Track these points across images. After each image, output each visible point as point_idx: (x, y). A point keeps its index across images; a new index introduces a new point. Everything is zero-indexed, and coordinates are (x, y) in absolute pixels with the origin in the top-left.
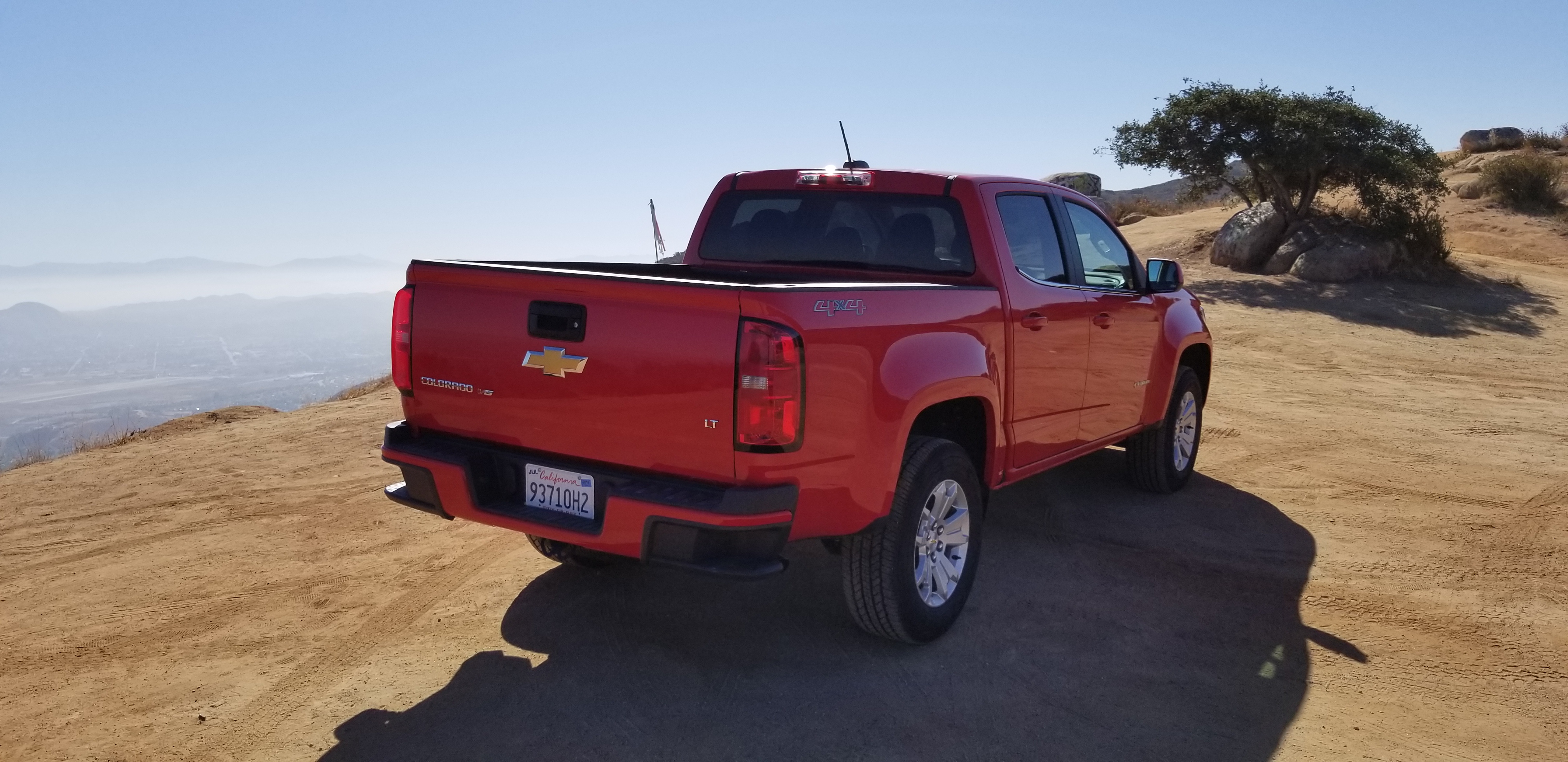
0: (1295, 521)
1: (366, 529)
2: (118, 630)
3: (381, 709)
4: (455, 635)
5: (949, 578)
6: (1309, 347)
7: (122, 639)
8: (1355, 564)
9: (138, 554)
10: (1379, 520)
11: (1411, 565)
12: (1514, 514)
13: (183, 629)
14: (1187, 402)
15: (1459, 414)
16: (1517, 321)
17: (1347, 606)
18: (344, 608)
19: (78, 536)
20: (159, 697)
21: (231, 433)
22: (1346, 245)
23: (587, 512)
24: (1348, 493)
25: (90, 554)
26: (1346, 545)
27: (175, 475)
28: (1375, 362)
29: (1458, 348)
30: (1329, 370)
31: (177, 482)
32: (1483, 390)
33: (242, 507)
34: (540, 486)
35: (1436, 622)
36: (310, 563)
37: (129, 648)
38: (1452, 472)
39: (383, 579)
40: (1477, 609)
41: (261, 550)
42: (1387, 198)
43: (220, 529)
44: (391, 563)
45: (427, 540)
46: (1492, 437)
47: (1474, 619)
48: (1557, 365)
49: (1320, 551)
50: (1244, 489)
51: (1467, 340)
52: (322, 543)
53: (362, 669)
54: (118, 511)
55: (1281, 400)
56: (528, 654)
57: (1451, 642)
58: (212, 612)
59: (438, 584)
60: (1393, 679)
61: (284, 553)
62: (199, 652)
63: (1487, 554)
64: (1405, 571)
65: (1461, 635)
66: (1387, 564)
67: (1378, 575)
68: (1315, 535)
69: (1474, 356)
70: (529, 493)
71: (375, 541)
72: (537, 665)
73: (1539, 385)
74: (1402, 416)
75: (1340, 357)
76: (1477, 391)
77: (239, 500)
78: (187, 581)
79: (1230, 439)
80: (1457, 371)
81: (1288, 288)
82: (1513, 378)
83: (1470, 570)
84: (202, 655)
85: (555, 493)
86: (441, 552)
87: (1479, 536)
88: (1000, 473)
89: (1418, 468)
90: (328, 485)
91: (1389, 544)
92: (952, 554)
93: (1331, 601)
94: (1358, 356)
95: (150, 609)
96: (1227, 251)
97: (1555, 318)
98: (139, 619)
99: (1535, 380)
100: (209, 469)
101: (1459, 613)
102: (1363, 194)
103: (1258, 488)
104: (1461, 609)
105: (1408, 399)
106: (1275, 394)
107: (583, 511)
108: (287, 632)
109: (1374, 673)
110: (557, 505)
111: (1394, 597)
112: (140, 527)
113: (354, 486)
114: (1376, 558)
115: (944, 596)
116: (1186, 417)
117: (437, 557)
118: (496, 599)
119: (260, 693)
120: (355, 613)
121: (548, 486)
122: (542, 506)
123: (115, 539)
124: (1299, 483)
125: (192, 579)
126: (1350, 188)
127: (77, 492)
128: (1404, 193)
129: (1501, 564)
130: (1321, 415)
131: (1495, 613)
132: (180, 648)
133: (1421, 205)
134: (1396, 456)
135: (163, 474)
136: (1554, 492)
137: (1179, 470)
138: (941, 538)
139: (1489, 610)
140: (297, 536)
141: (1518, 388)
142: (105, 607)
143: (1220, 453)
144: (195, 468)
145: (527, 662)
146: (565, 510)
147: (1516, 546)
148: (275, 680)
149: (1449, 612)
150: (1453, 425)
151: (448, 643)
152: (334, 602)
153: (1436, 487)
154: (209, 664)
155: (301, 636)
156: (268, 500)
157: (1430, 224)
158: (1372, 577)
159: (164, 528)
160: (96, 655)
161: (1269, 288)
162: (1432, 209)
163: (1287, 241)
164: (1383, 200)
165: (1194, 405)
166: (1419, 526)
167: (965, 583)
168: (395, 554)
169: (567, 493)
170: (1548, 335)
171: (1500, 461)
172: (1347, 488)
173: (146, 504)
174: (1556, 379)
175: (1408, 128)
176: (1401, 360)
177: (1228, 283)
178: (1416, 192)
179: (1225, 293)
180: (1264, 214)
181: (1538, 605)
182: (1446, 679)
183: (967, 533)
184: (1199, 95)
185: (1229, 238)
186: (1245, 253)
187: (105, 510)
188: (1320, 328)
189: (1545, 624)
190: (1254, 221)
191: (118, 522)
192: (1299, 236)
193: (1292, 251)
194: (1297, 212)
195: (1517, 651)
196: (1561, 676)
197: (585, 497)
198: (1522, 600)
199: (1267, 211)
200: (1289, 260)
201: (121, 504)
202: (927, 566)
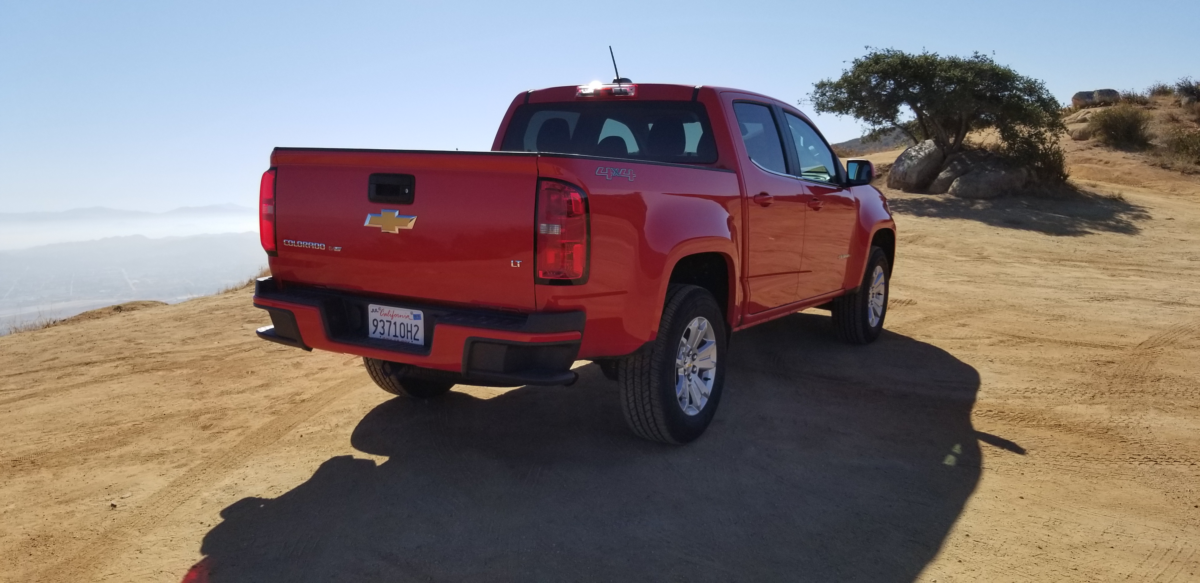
0: (962, 361)
1: (242, 377)
2: (45, 449)
3: (257, 497)
4: (314, 445)
5: (702, 395)
6: (965, 244)
7: (48, 454)
8: (1011, 389)
9: (61, 397)
10: (1027, 359)
11: (1054, 389)
12: (1129, 354)
13: (97, 447)
14: (878, 273)
15: (1082, 288)
16: (1121, 224)
17: (1007, 417)
18: (225, 430)
19: (13, 386)
20: (78, 493)
21: (133, 317)
22: (990, 171)
23: (418, 340)
24: (1002, 342)
25: (22, 398)
26: (1003, 376)
27: (89, 345)
28: (1016, 254)
29: (1078, 243)
30: (981, 260)
31: (90, 350)
32: (1099, 272)
33: (143, 364)
34: (381, 321)
35: (1076, 427)
36: (197, 401)
37: (54, 460)
38: (1080, 327)
39: (255, 410)
40: (1106, 417)
41: (158, 392)
42: (1021, 134)
43: (124, 380)
44: (261, 399)
45: (290, 384)
46: (1108, 303)
47: (1104, 424)
48: (1153, 255)
49: (983, 381)
50: (922, 340)
51: (1084, 238)
52: (207, 387)
53: (241, 471)
54: (43, 370)
55: (947, 281)
56: (373, 457)
57: (1088, 439)
58: (120, 435)
59: (299, 412)
60: (1046, 465)
61: (177, 394)
62: (111, 461)
63: (1111, 381)
64: (1049, 393)
65: (1096, 434)
66: (1036, 388)
67: (1029, 396)
68: (979, 370)
69: (1091, 249)
70: (371, 328)
71: (248, 385)
72: (380, 464)
73: (1140, 268)
74: (1039, 289)
75: (989, 250)
76: (1094, 272)
77: (140, 360)
78: (100, 414)
79: (909, 306)
80: (1078, 259)
81: (948, 203)
82: (1121, 264)
83: (1099, 392)
84: (113, 464)
85: (393, 326)
86: (301, 391)
87: (1104, 369)
88: (739, 317)
89: (1054, 324)
90: (209, 349)
91: (1035, 375)
92: (703, 377)
93: (995, 414)
94: (1003, 250)
95: (71, 433)
96: (899, 178)
97: (1149, 222)
98: (62, 441)
99: (1137, 265)
100: (115, 341)
101: (1093, 420)
102: (1002, 132)
103: (933, 340)
104: (1095, 417)
105: (1043, 278)
106: (942, 276)
107: (415, 339)
108: (180, 447)
109: (1031, 461)
110: (394, 336)
111: (1043, 410)
112: (62, 380)
113: (232, 348)
114: (1027, 385)
115: (698, 408)
116: (877, 286)
117: (298, 394)
118: (346, 421)
119: (160, 488)
120: (234, 433)
121: (387, 321)
122: (382, 337)
123: (41, 388)
124: (963, 336)
125: (103, 412)
126: (993, 129)
127: (11, 358)
128: (1033, 131)
129: (1122, 388)
130: (978, 290)
131: (1120, 419)
132: (95, 459)
133: (1046, 140)
134: (1036, 316)
135: (79, 344)
136: (1158, 339)
137: (873, 326)
138: (695, 363)
139: (1116, 418)
140: (186, 383)
141: (1125, 270)
142: (35, 433)
143: (902, 316)
144: (104, 340)
145: (372, 462)
146: (400, 339)
147: (1132, 376)
148: (171, 479)
149: (1085, 420)
150: (1078, 295)
151: (309, 451)
152: (217, 426)
153: (1068, 337)
154: (118, 470)
155: (192, 450)
156: (163, 359)
157: (1054, 154)
158: (1025, 397)
159: (81, 379)
160: (28, 465)
161: (933, 203)
162: (1055, 143)
163: (946, 168)
164: (1018, 136)
165: (882, 277)
166: (1057, 363)
167: (714, 398)
168: (265, 393)
169: (402, 326)
170: (1145, 233)
171: (1116, 319)
172: (1001, 338)
173: (66, 364)
174: (1153, 264)
175: (1036, 82)
176: (1036, 252)
177: (902, 200)
178: (1043, 130)
179: (900, 207)
180: (928, 148)
181: (1152, 413)
182: (1087, 465)
183: (715, 360)
184: (877, 59)
185: (901, 168)
186: (913, 178)
187: (34, 369)
188: (973, 231)
189: (1159, 426)
190: (920, 154)
191: (44, 376)
192: (955, 165)
193: (950, 177)
194: (953, 147)
195: (1139, 444)
196: (1175, 461)
197: (416, 328)
198: (1140, 410)
199: (930, 147)
200: (948, 182)
201: (46, 365)
202: (685, 383)
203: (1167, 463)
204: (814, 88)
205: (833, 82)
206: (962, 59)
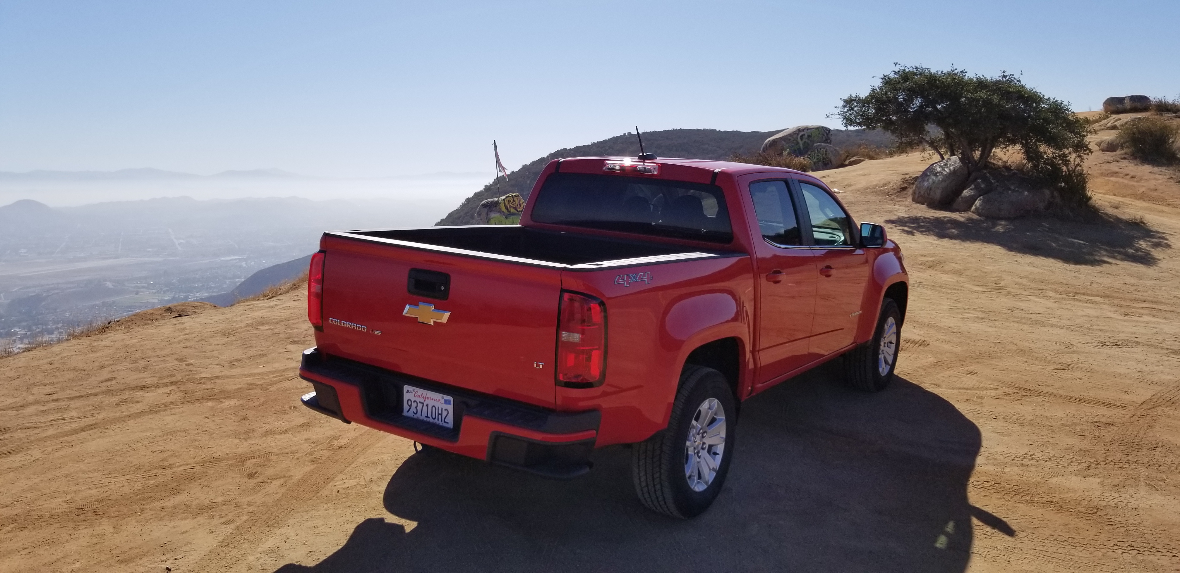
0: (966, 417)
1: (284, 412)
2: (106, 494)
3: (297, 564)
4: (349, 504)
5: (710, 470)
6: (984, 272)
7: (109, 502)
8: (1010, 455)
9: (118, 430)
10: (1030, 418)
11: (1051, 456)
12: (1130, 415)
13: (152, 494)
14: (889, 325)
15: (1093, 330)
16: (1140, 253)
17: (1002, 489)
18: (269, 479)
19: (74, 413)
20: (136, 551)
21: (183, 326)
22: (1014, 191)
23: (448, 423)
24: (1007, 394)
25: (83, 429)
26: (1004, 438)
27: (143, 363)
28: (1032, 285)
29: (1095, 274)
30: (998, 291)
31: (145, 369)
32: (1112, 309)
33: (194, 392)
34: (414, 401)
35: (1067, 504)
36: (243, 441)
37: (114, 509)
38: (1086, 378)
39: (297, 456)
40: (1097, 494)
41: (208, 429)
42: (1045, 156)
43: (177, 411)
44: (302, 442)
45: (328, 424)
46: (1117, 350)
47: (1095, 503)
48: (1169, 289)
49: (984, 443)
50: (930, 390)
51: (1102, 268)
52: (252, 424)
53: (283, 531)
54: (102, 393)
55: (961, 316)
56: (403, 522)
57: (1077, 520)
58: (174, 481)
59: (337, 461)
60: (1033, 550)
61: (225, 432)
62: (165, 513)
63: (1108, 448)
64: (1047, 461)
65: (1085, 515)
66: (1034, 454)
67: (1027, 464)
68: (982, 430)
69: (1107, 281)
70: (406, 407)
71: (291, 423)
72: (409, 531)
73: (1154, 306)
74: (1050, 330)
75: (1007, 280)
76: (1108, 311)
77: (190, 386)
78: (155, 454)
79: (922, 348)
80: (1094, 293)
81: (970, 223)
82: (1136, 300)
83: (1094, 461)
84: (167, 516)
85: (425, 408)
86: (339, 434)
87: (1103, 432)
88: (750, 388)
89: (1061, 375)
90: (255, 375)
91: (1035, 438)
92: (712, 451)
93: (991, 485)
94: (1020, 280)
95: (128, 477)
96: (925, 193)
97: (1169, 251)
98: (121, 485)
99: (1152, 302)
100: (168, 359)
101: (1084, 497)
102: (1027, 153)
103: (941, 390)
104: (1087, 493)
105: (1056, 316)
106: (957, 311)
107: (444, 422)
108: (227, 498)
109: (1019, 545)
110: (426, 417)
111: (1038, 483)
112: (119, 408)
113: (275, 376)
114: (1026, 450)
115: (706, 483)
116: (889, 335)
117: (336, 438)
118: (379, 475)
119: (210, 548)
120: (276, 483)
121: (420, 402)
122: (415, 416)
123: (101, 417)
124: (971, 386)
125: (158, 452)
126: (1018, 147)
127: (71, 375)
128: (1058, 153)
129: (1118, 456)
130: (990, 329)
131: (1111, 497)
132: (151, 510)
133: (1070, 162)
134: (1045, 364)
135: (134, 362)
136: (1160, 397)
137: (883, 375)
138: (704, 440)
139: (1107, 495)
140: (234, 418)
141: (1138, 308)
142: (96, 474)
143: (913, 360)
144: (157, 357)
145: (402, 527)
146: (432, 420)
147: (1129, 442)
148: (220, 538)
149: (1077, 496)
150: (1088, 339)
151: (345, 510)
152: (262, 474)
153: (1073, 391)
154: (172, 524)
155: (238, 502)
156: (212, 386)
157: (1077, 176)
158: (1022, 465)
159: (137, 408)
160: (90, 514)
161: (955, 223)
162: (1078, 165)
163: (970, 186)
164: (1042, 158)
165: (894, 326)
166: (1059, 423)
167: (722, 473)
168: (305, 435)
169: (434, 409)
170: (1163, 264)
171: (1122, 370)
172: (1007, 390)
173: (123, 387)
174: (1168, 301)
175: (1062, 104)
176: (1052, 284)
177: (925, 218)
178: (1067, 151)
179: (922, 227)
180: (953, 165)
181: (1143, 491)
182: (1072, 552)
183: (724, 436)
184: (905, 76)
185: (926, 184)
186: (937, 195)
187: (93, 391)
188: (992, 257)
189: (1148, 507)
190: (945, 171)
191: (103, 402)
192: (979, 183)
193: (973, 195)
194: (978, 164)
195: (1125, 529)
196: (1157, 551)
197: (446, 412)
198: (1132, 486)
199: (955, 163)
200: (971, 201)
201: (104, 386)
202: (694, 460)
203: (1150, 553)
204: (842, 103)
205: (861, 98)
206: (989, 78)
